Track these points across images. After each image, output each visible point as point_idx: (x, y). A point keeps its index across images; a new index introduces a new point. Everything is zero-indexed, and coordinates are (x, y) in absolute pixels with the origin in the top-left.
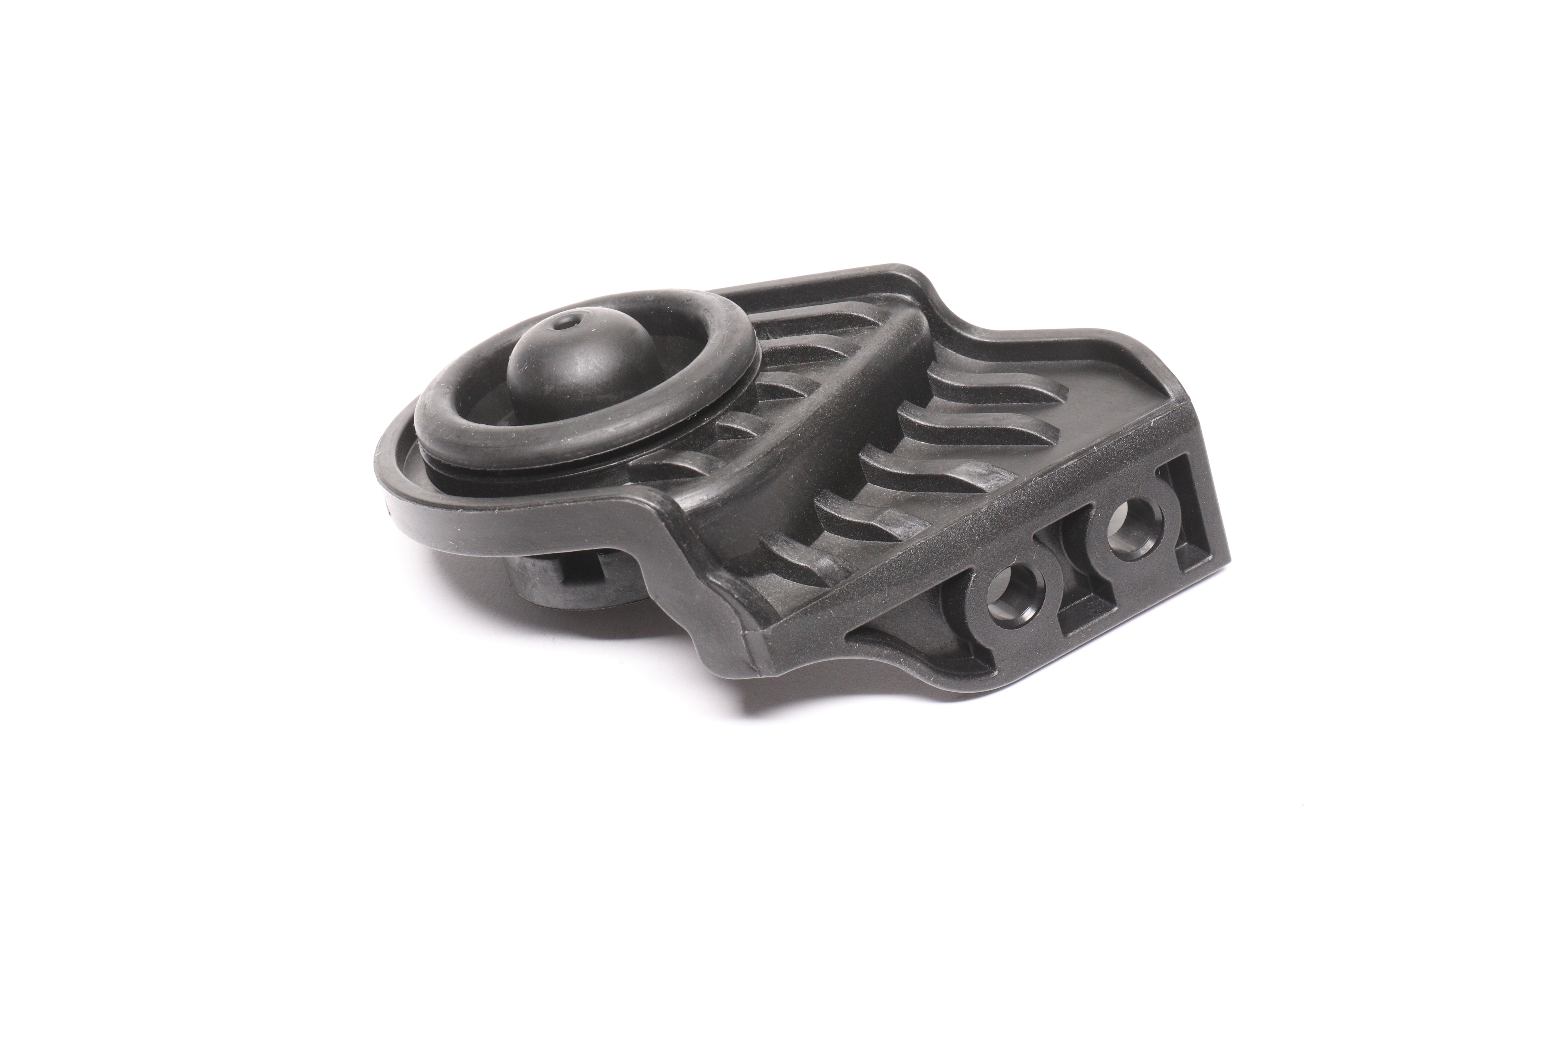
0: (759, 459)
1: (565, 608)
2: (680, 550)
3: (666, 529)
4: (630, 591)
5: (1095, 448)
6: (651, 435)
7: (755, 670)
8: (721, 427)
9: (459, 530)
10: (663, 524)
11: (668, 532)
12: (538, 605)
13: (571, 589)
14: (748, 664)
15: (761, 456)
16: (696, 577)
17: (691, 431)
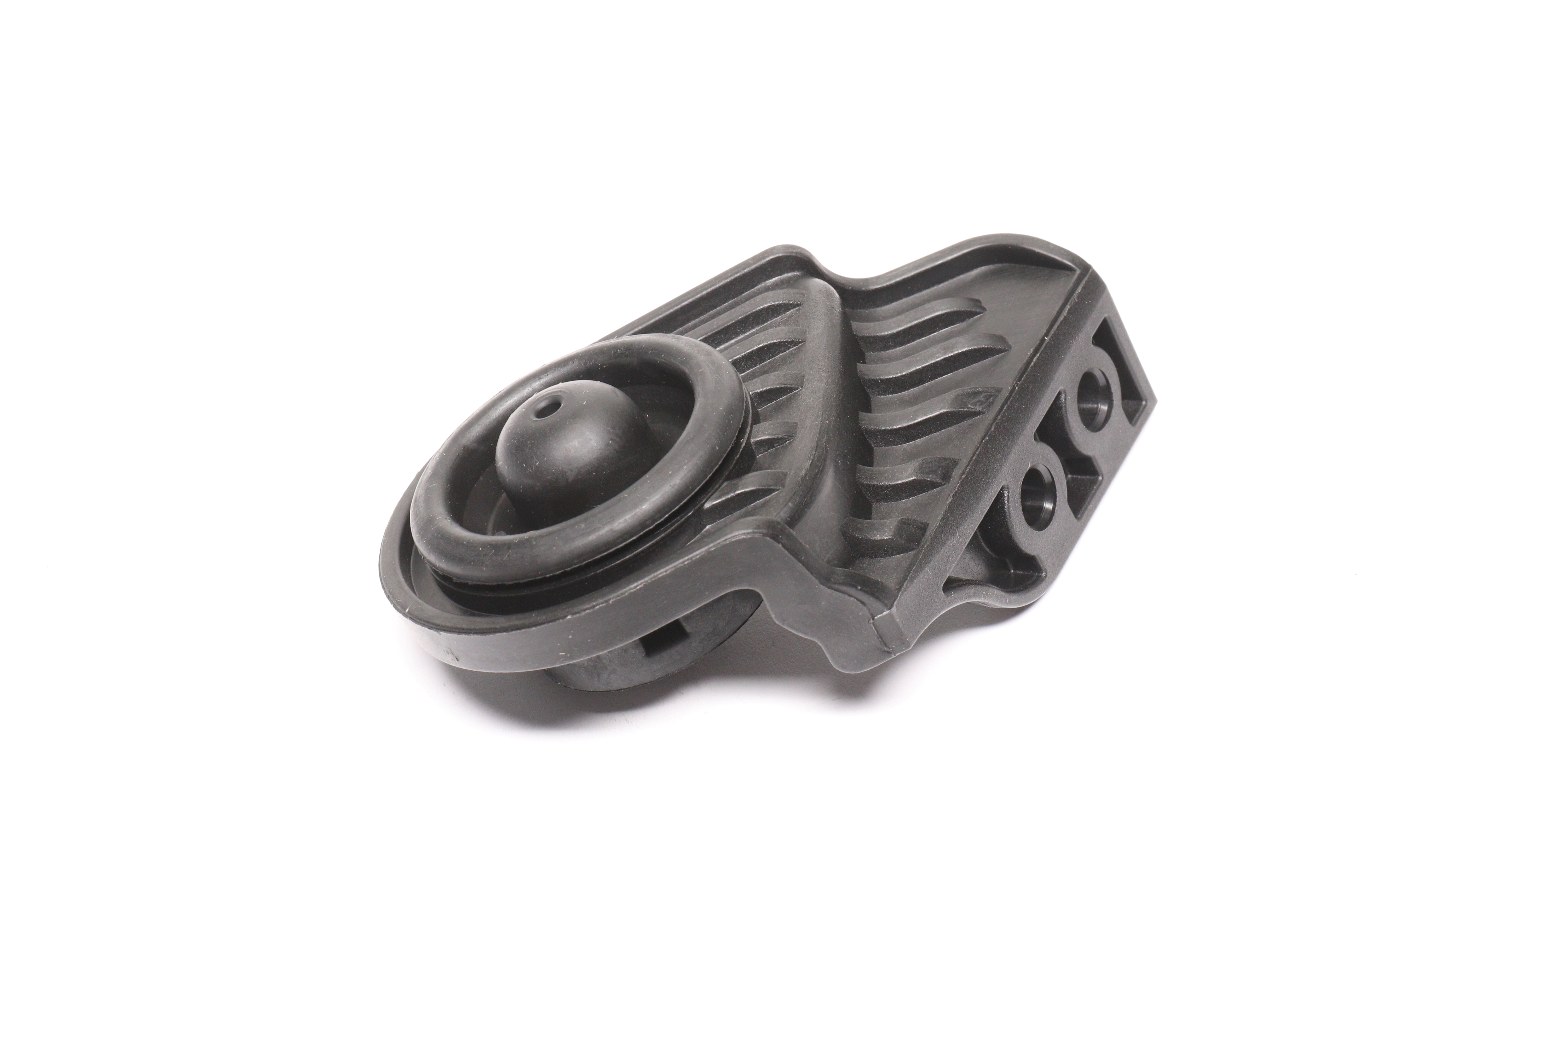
0: (814, 456)
1: (652, 680)
2: (801, 565)
3: (784, 550)
4: (715, 636)
5: (1046, 338)
6: (712, 472)
7: (889, 652)
8: (757, 443)
9: (570, 637)
10: (780, 545)
11: (786, 552)
12: (618, 690)
13: (657, 657)
14: (881, 649)
15: (814, 452)
16: (820, 585)
17: (738, 456)
